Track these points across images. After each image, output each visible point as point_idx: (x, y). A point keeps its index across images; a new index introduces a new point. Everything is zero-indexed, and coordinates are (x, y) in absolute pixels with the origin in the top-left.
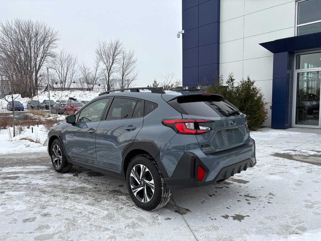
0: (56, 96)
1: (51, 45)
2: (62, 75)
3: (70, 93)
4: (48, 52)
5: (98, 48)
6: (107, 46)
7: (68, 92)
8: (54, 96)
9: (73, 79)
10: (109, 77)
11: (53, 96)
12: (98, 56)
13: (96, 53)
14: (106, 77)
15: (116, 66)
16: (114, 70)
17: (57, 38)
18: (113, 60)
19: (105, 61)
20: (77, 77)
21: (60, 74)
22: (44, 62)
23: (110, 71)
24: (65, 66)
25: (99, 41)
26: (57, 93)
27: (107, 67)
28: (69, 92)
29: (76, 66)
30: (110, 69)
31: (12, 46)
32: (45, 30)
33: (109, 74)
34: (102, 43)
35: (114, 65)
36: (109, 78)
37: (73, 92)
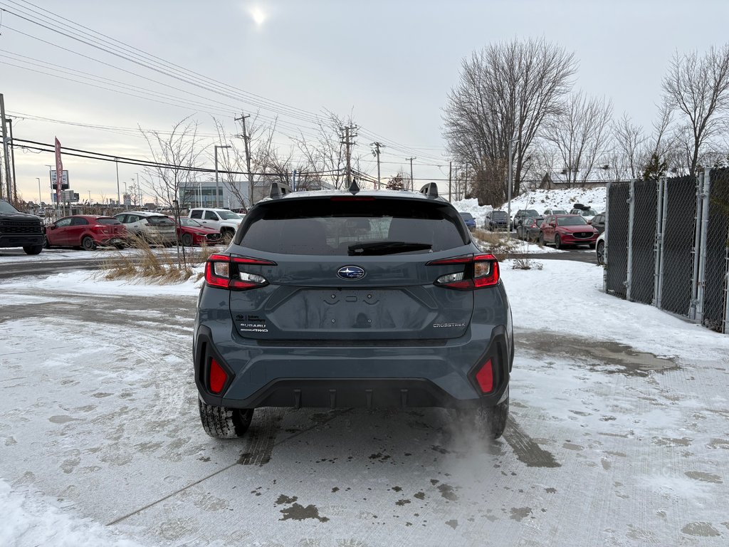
0: (548, 201)
1: (557, 88)
2: (572, 152)
3: (582, 192)
4: (549, 104)
5: (669, 75)
6: (698, 65)
7: (578, 191)
8: (545, 200)
9: (595, 160)
10: (697, 145)
11: (543, 201)
12: (669, 95)
13: (665, 88)
14: (687, 149)
15: (721, 115)
16: (713, 128)
17: (570, 68)
18: (713, 101)
19: (690, 106)
20: (606, 155)
21: (567, 152)
22: (540, 127)
23: (701, 130)
24: (579, 131)
25: (675, 55)
26: (552, 194)
27: (694, 122)
28: (580, 191)
29: (607, 128)
30: (703, 126)
31: (480, 102)
32: (545, 57)
33: (697, 139)
34: (685, 59)
35: (715, 115)
36: (696, 150)
37: (588, 191)
